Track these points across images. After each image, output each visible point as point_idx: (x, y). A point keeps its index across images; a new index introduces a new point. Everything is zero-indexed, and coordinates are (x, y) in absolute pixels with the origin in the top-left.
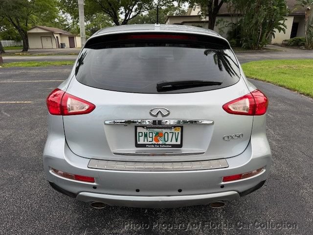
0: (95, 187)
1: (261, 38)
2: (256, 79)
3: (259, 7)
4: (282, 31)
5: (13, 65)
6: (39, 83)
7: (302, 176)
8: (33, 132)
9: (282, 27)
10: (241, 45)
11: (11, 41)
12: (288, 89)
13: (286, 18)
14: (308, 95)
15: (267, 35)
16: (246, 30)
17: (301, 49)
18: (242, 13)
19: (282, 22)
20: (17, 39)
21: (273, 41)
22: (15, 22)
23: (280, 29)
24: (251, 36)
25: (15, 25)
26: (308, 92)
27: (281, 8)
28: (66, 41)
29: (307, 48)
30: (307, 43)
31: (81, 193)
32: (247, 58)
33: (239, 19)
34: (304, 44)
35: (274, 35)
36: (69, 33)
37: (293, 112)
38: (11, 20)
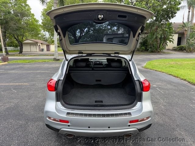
0: (69, 126)
1: (160, 46)
2: (156, 70)
3: (157, 29)
4: (171, 42)
5: (14, 62)
6: (30, 73)
7: (176, 124)
8: (30, 101)
9: (172, 40)
10: (148, 50)
11: (12, 47)
12: (174, 76)
13: (173, 35)
14: (185, 80)
15: (163, 44)
16: (150, 42)
17: (184, 52)
18: (148, 32)
19: (171, 37)
20: (16, 46)
21: (167, 48)
22: (16, 37)
23: (170, 41)
24: (153, 45)
25: (16, 39)
26: (185, 78)
27: (170, 30)
28: (45, 47)
29: (187, 52)
30: (187, 49)
31: (62, 129)
32: (152, 58)
33: (146, 36)
34: (185, 49)
35: (167, 44)
36: (47, 43)
37: (175, 90)
38: (14, 36)
